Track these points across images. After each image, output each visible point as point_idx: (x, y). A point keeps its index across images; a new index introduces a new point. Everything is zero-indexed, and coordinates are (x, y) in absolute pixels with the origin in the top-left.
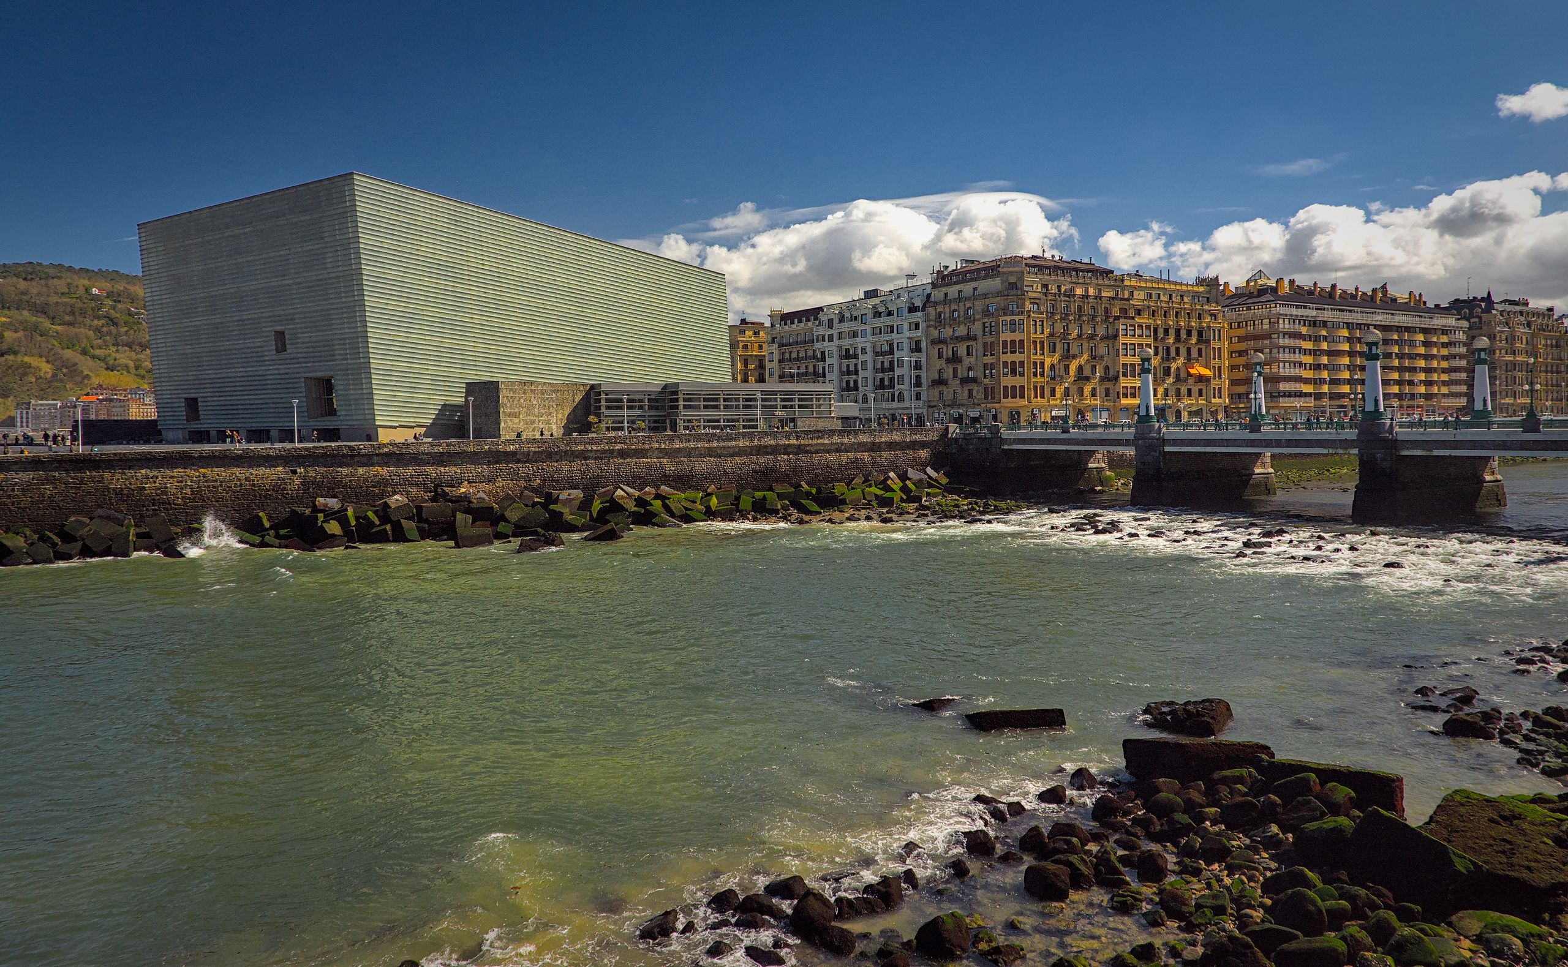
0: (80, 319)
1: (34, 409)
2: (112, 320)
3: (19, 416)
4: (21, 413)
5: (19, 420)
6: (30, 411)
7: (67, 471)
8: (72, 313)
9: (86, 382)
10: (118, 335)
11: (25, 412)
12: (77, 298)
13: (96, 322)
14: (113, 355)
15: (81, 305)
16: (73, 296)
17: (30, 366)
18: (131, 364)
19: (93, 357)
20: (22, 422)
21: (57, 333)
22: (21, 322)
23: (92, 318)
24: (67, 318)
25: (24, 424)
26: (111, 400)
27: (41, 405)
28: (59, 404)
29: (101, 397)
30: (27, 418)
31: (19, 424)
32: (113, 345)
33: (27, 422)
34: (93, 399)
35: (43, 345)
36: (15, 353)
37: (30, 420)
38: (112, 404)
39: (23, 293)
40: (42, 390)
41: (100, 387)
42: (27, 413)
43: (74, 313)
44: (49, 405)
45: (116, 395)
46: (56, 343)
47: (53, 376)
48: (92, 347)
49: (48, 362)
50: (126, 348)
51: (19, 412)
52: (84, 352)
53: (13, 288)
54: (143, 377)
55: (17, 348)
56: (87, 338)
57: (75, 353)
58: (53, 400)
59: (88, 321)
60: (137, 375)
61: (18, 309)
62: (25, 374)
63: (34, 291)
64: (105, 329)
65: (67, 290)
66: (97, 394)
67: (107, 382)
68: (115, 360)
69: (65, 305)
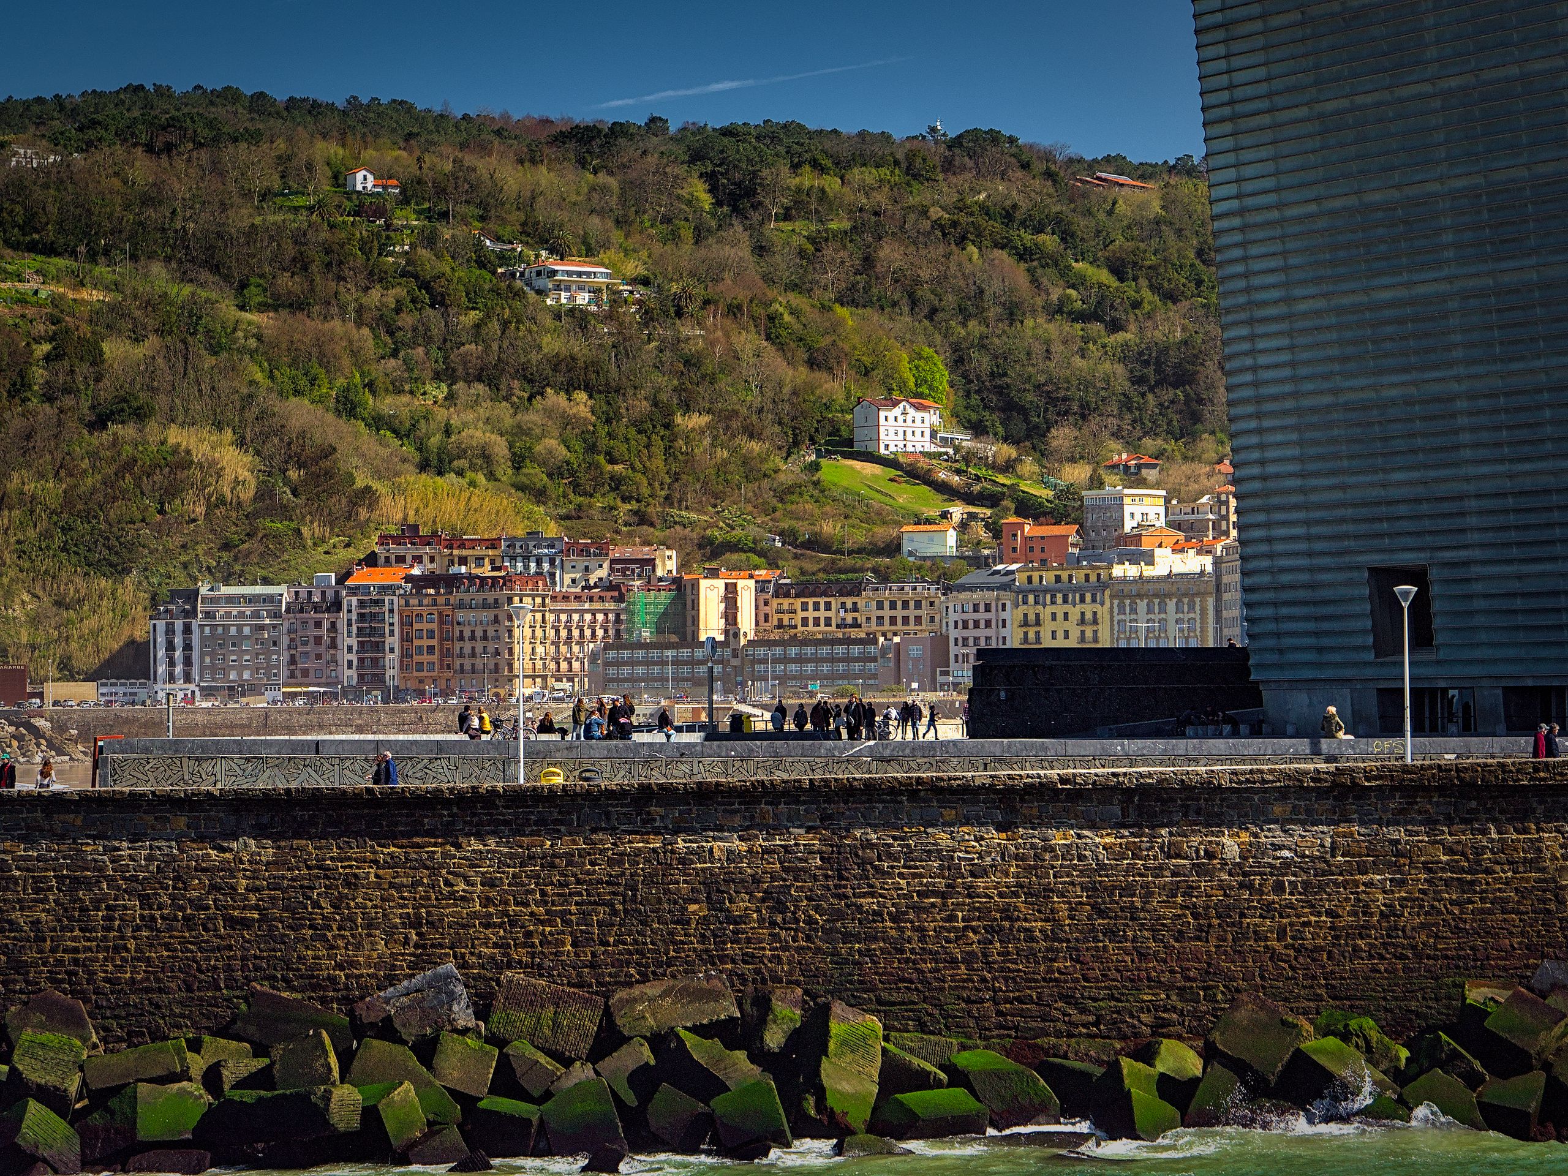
0: (325, 285)
1: (208, 615)
2: (425, 285)
3: (161, 639)
4: (170, 630)
5: (161, 653)
6: (195, 624)
7: (1431, 823)
8: (300, 264)
9: (364, 513)
10: (449, 341)
11: (179, 624)
12: (311, 209)
13: (375, 295)
14: (441, 414)
15: (324, 235)
16: (300, 201)
17: (185, 463)
18: (500, 447)
19: (377, 423)
20: (172, 663)
21: (259, 338)
22: (148, 305)
23: (362, 279)
24: (287, 283)
25: (179, 669)
26: (451, 581)
27: (230, 599)
28: (286, 599)
29: (416, 571)
30: (188, 647)
31: (161, 669)
32: (437, 377)
33: (188, 662)
34: (392, 575)
35: (224, 384)
36: (141, 415)
37: (195, 655)
38: (456, 596)
39: (147, 201)
40: (226, 546)
41: (410, 533)
42: (187, 629)
43: (305, 268)
44: (253, 599)
45: (463, 561)
46: (259, 376)
47: (259, 497)
48: (370, 386)
49: (241, 443)
50: (480, 388)
51: (161, 624)
52: (348, 407)
53: (116, 183)
54: (540, 495)
55: (143, 397)
56: (354, 354)
57: (319, 410)
58: (266, 581)
59: (350, 294)
60: (520, 487)
61: (134, 258)
62: (171, 492)
63: (180, 189)
64: (407, 320)
65: (277, 184)
66: (401, 559)
67: (429, 513)
68: (448, 431)
69: (276, 234)
